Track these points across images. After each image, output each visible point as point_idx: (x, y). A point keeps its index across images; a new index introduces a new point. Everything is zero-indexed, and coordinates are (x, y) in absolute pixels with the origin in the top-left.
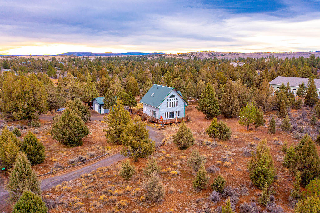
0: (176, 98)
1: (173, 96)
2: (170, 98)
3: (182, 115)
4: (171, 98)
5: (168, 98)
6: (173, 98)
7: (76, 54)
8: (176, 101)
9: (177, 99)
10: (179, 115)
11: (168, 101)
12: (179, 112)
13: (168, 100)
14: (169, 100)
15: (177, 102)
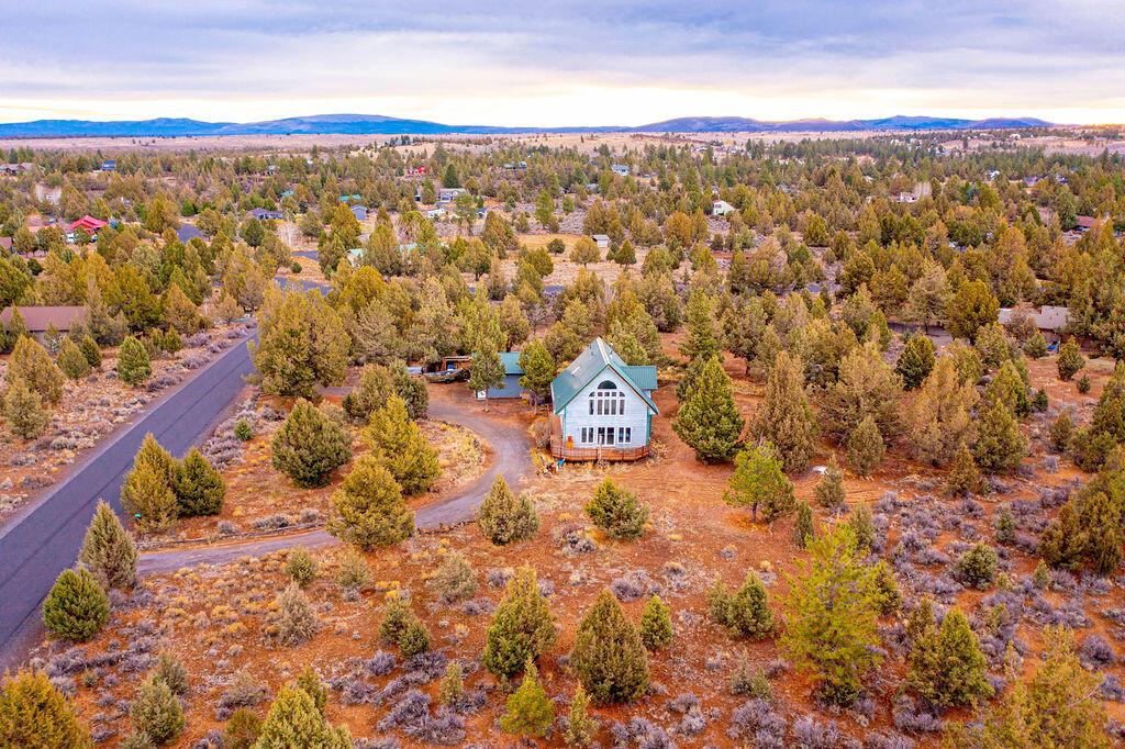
0: (617, 391)
1: (609, 385)
2: (600, 391)
3: (639, 439)
4: (604, 391)
5: (594, 388)
6: (611, 391)
7: (699, 124)
8: (618, 399)
9: (622, 395)
10: (628, 439)
11: (592, 398)
12: (628, 430)
13: (592, 395)
14: (596, 394)
15: (622, 402)
